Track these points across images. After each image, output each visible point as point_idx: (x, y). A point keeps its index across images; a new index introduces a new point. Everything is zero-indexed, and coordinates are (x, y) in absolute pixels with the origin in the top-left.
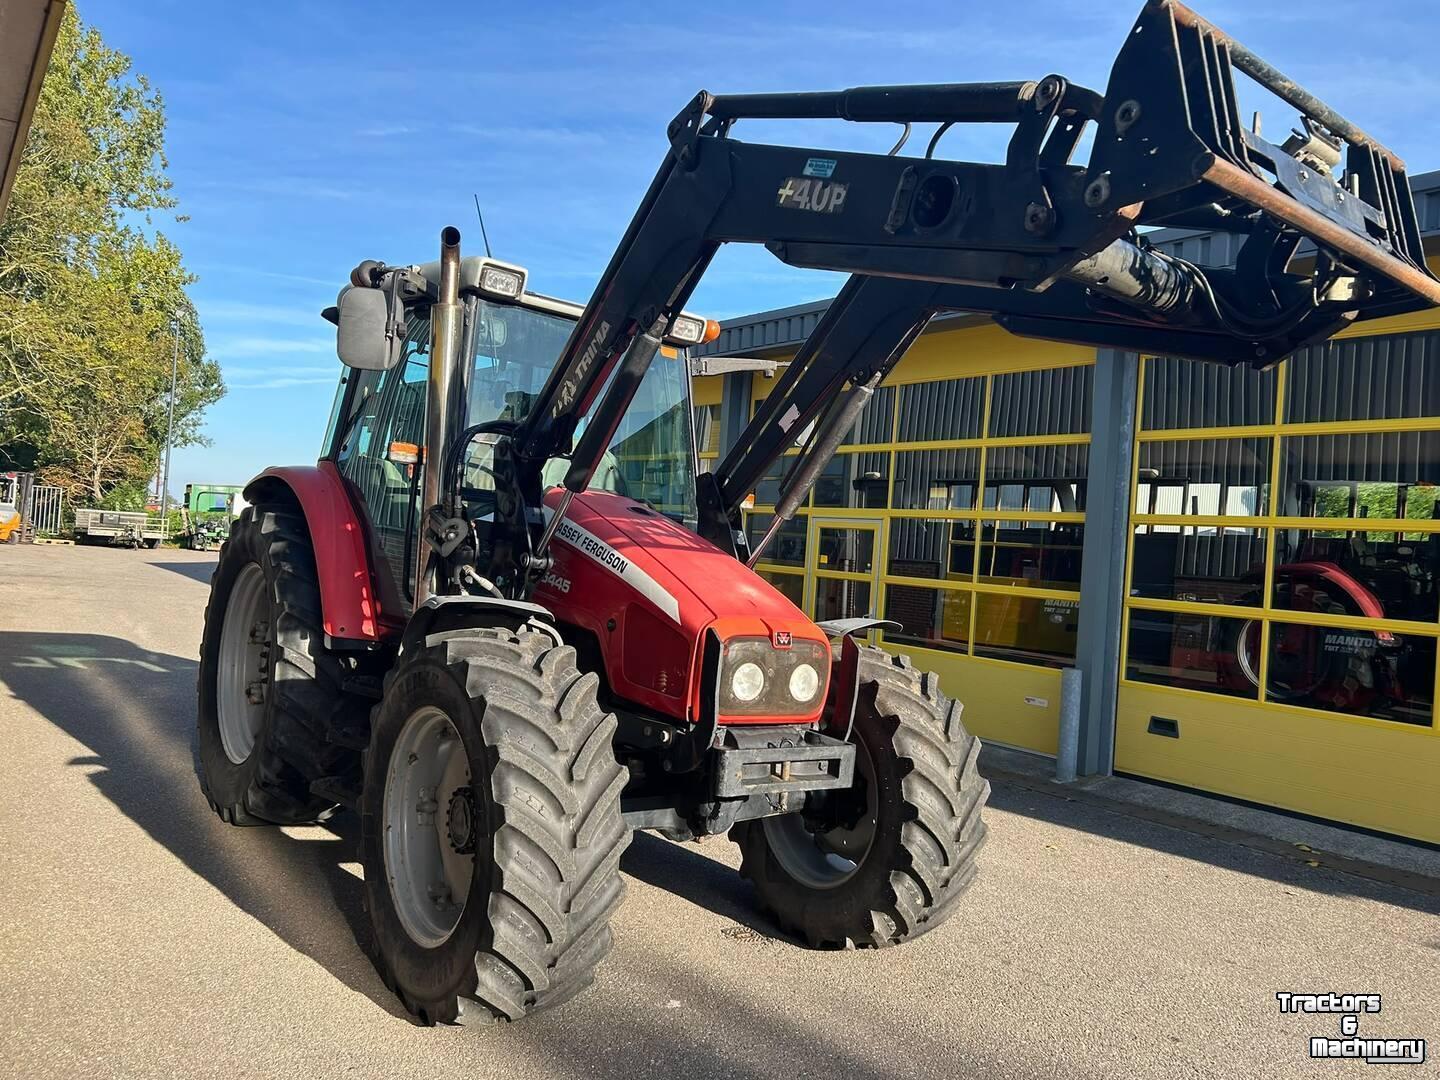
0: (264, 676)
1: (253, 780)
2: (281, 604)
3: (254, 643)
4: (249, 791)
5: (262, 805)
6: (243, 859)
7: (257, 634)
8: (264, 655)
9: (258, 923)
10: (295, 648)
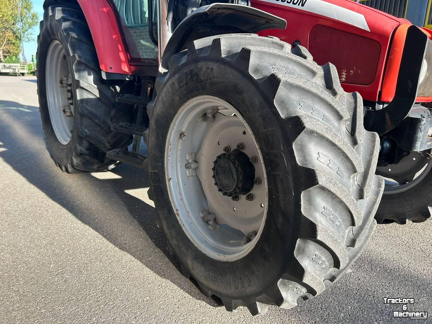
0: (71, 101)
1: (74, 152)
2: (74, 56)
3: (63, 87)
4: (73, 158)
5: (81, 164)
6: (76, 191)
7: (63, 82)
8: (68, 91)
9: (92, 230)
10: (85, 80)
